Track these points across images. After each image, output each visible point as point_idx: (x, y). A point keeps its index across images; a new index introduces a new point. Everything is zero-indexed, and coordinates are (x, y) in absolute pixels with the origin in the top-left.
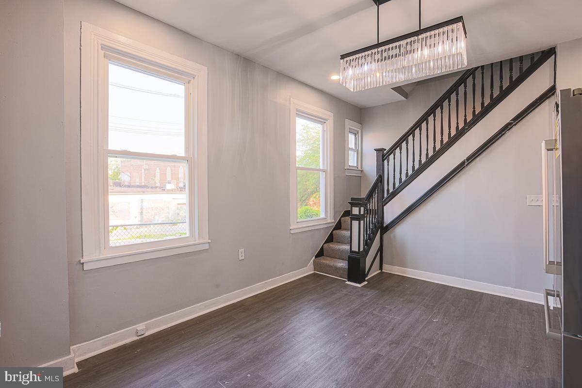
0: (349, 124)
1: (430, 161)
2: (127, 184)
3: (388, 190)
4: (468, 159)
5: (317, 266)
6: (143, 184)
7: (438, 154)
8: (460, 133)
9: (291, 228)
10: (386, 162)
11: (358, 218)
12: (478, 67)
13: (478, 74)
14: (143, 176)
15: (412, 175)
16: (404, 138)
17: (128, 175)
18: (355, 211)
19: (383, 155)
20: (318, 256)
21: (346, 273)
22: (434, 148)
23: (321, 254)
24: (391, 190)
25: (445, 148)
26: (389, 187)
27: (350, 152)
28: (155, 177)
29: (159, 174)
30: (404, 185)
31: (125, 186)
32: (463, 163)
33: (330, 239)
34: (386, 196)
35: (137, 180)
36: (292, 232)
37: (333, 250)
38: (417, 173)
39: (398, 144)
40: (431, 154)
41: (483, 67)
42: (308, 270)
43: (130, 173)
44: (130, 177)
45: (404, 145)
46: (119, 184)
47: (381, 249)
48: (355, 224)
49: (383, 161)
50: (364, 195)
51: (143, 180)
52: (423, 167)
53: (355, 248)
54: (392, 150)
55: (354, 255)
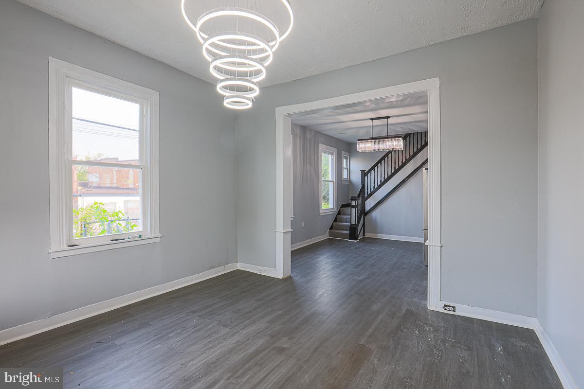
0: (344, 154)
1: (389, 178)
2: (94, 185)
3: (367, 193)
4: (407, 177)
5: (331, 234)
6: (115, 185)
7: (393, 174)
8: (404, 165)
9: (320, 212)
10: (366, 177)
11: (354, 207)
12: (411, 133)
13: (412, 136)
14: (115, 177)
15: (380, 185)
16: (376, 165)
17: (96, 176)
18: (353, 203)
19: (364, 174)
20: (330, 229)
21: (348, 237)
22: (391, 171)
23: (331, 228)
24: (369, 193)
25: (396, 171)
26: (368, 191)
27: (344, 170)
28: (128, 178)
29: (132, 176)
30: (376, 190)
31: (95, 187)
32: (405, 179)
33: (335, 220)
34: (366, 196)
35: (108, 181)
36: (321, 215)
37: (339, 225)
38: (383, 184)
39: (373, 168)
40: (390, 174)
41: (414, 133)
42: (326, 236)
43: (99, 174)
44: (100, 178)
45: (376, 168)
46: (85, 185)
47: (364, 225)
48: (353, 210)
49: (365, 176)
50: (356, 195)
51: (115, 182)
52: (386, 181)
53: (353, 222)
54: (370, 171)
55: (352, 226)
